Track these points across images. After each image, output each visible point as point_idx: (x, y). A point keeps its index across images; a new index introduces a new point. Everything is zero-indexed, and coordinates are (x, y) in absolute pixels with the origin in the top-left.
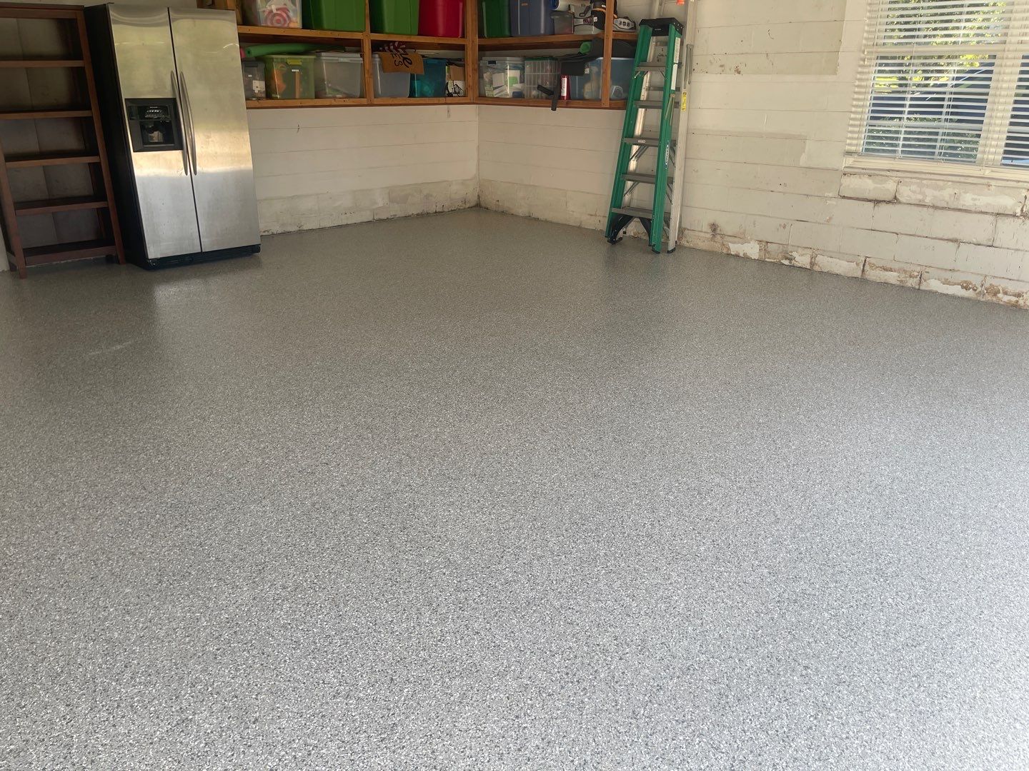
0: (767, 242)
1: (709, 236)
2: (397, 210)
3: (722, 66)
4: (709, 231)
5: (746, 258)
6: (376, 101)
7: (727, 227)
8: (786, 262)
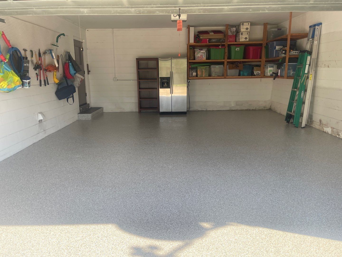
0: (333, 128)
1: (319, 124)
2: (239, 108)
3: (325, 65)
4: (319, 122)
5: (328, 133)
6: (227, 77)
7: (324, 122)
8: (338, 136)
